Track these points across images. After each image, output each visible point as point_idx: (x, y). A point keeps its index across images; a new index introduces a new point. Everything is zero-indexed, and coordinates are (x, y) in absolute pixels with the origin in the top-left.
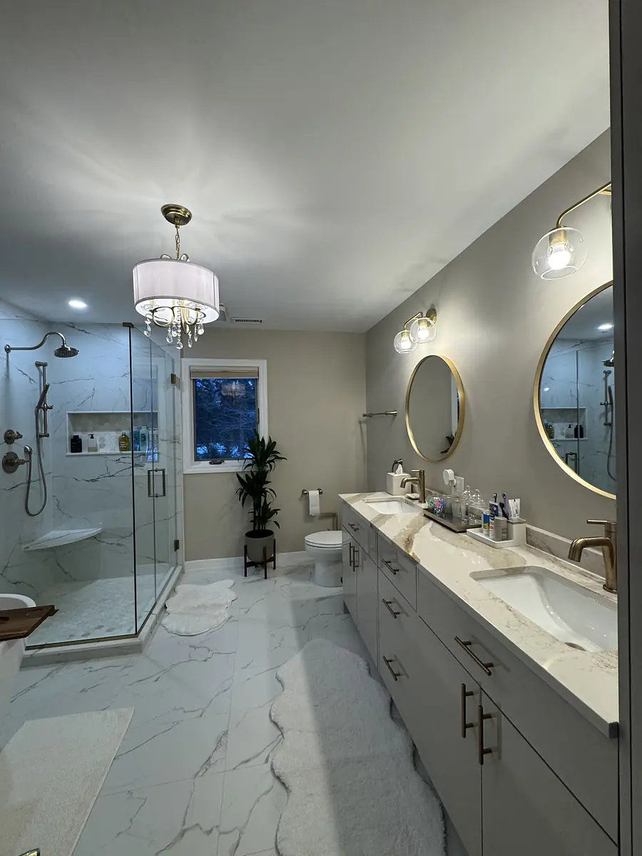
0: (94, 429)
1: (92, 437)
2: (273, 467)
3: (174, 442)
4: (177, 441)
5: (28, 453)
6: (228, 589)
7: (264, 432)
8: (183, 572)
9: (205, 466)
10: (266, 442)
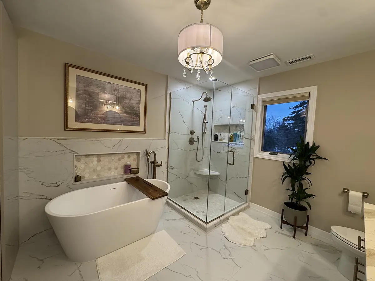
0: (222, 132)
1: (221, 135)
2: (313, 163)
3: (251, 140)
4: (252, 139)
5: (198, 138)
6: (264, 230)
7: (310, 138)
8: (248, 207)
9: (266, 155)
10: (311, 145)
